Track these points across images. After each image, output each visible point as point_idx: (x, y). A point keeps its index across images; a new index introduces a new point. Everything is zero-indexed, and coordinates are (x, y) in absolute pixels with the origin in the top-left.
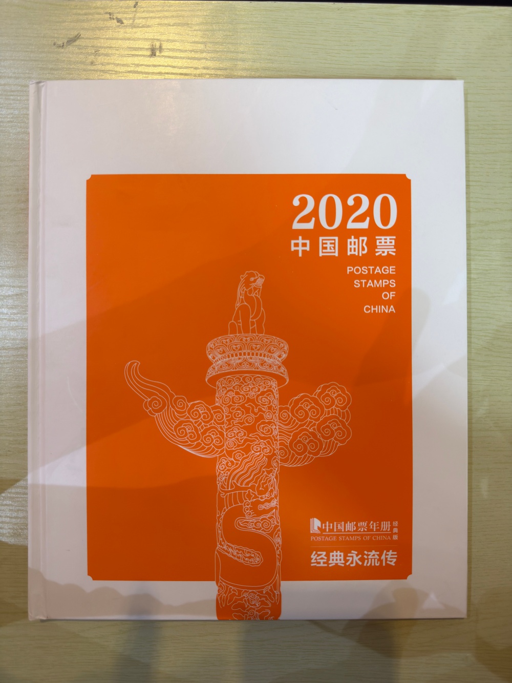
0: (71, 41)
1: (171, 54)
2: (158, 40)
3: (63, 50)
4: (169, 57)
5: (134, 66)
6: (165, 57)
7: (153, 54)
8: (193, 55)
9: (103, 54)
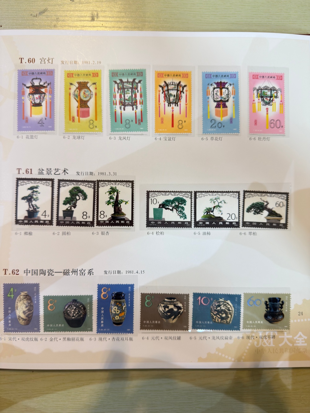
0: (42, 12)
1: (104, 19)
2: (96, 11)
3: (36, 18)
4: (103, 21)
5: (81, 27)
6: (101, 21)
7: (93, 20)
8: (118, 19)
9: (61, 20)
